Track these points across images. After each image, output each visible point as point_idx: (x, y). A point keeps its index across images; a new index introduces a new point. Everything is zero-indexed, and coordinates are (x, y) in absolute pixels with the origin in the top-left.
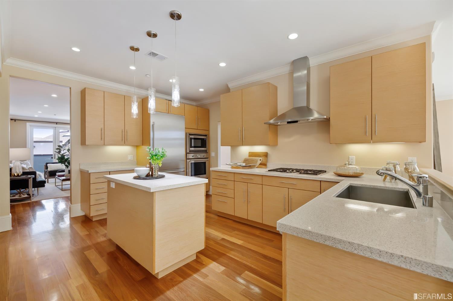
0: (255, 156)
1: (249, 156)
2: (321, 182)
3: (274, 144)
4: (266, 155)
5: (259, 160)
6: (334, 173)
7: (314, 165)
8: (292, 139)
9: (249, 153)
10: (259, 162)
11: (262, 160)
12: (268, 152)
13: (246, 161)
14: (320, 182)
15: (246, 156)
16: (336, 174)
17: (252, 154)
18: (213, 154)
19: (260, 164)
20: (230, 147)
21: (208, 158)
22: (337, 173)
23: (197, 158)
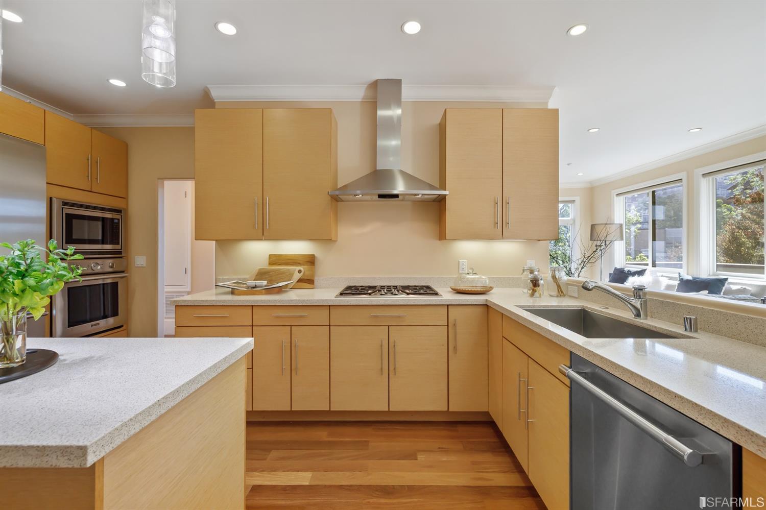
0: (287, 264)
1: (271, 264)
2: (449, 306)
3: (326, 239)
4: (311, 261)
5: (296, 272)
6: (452, 289)
7: (404, 276)
8: (367, 229)
9: (270, 258)
10: (297, 276)
11: (304, 272)
12: (316, 255)
13: (261, 275)
14: (447, 307)
15: (263, 264)
16: (454, 290)
17: (275, 260)
18: (140, 261)
19: (300, 281)
20: (214, 242)
21: (123, 272)
22: (456, 288)
23: (90, 271)
